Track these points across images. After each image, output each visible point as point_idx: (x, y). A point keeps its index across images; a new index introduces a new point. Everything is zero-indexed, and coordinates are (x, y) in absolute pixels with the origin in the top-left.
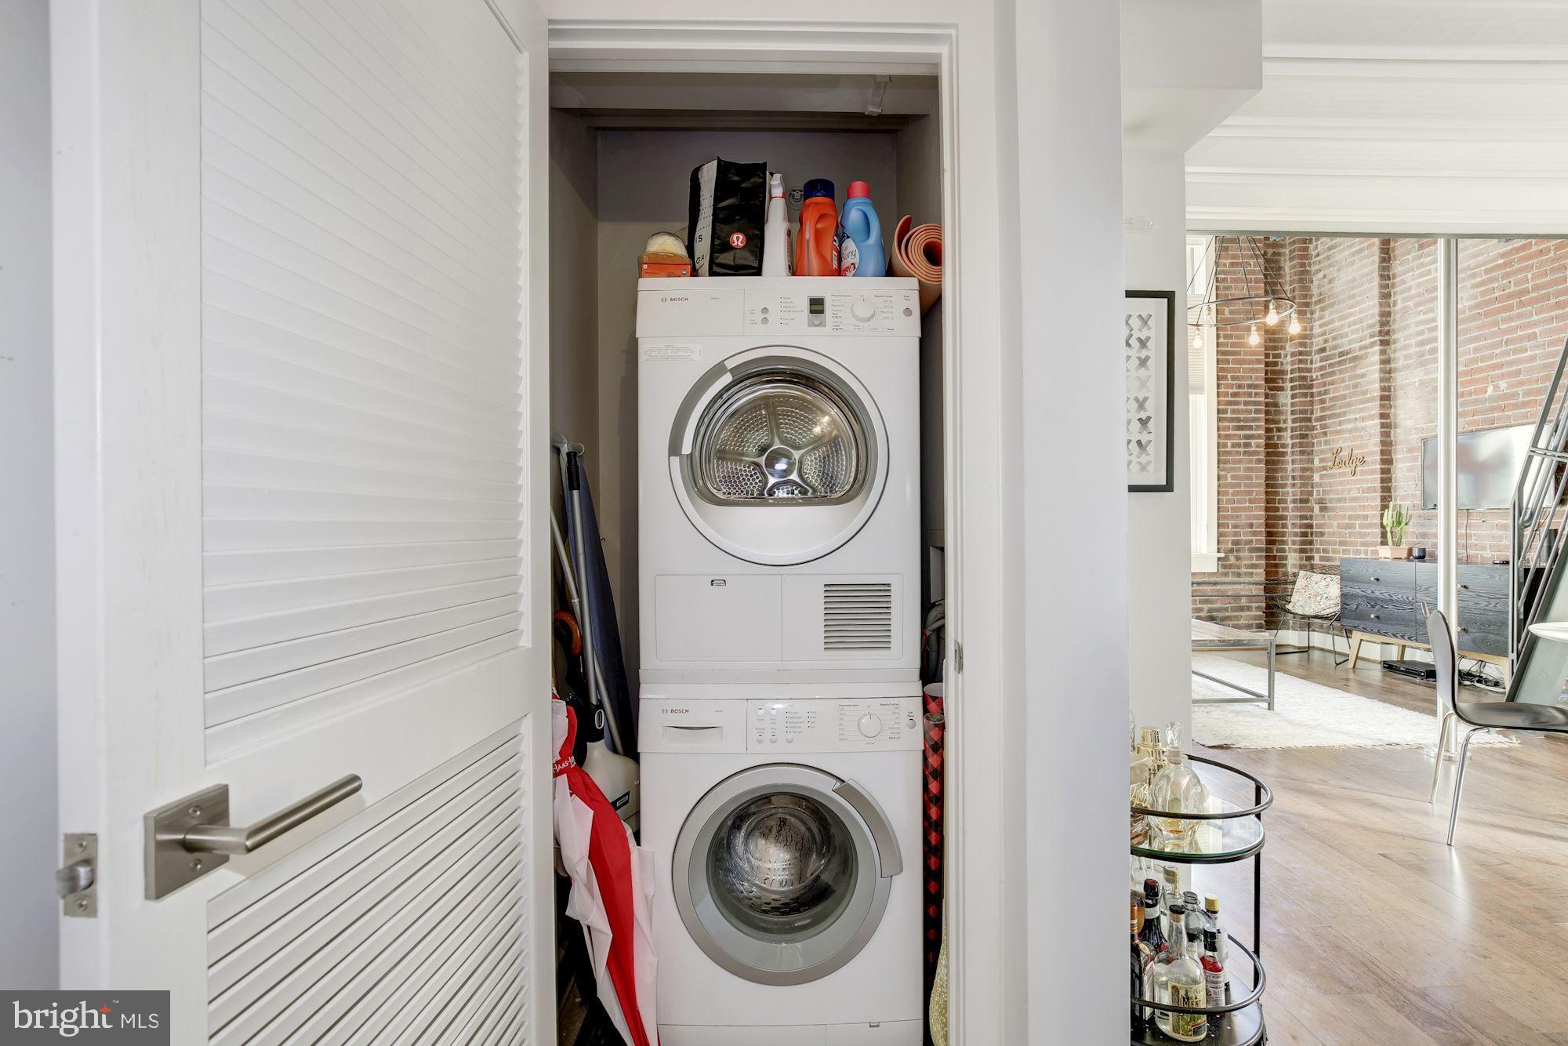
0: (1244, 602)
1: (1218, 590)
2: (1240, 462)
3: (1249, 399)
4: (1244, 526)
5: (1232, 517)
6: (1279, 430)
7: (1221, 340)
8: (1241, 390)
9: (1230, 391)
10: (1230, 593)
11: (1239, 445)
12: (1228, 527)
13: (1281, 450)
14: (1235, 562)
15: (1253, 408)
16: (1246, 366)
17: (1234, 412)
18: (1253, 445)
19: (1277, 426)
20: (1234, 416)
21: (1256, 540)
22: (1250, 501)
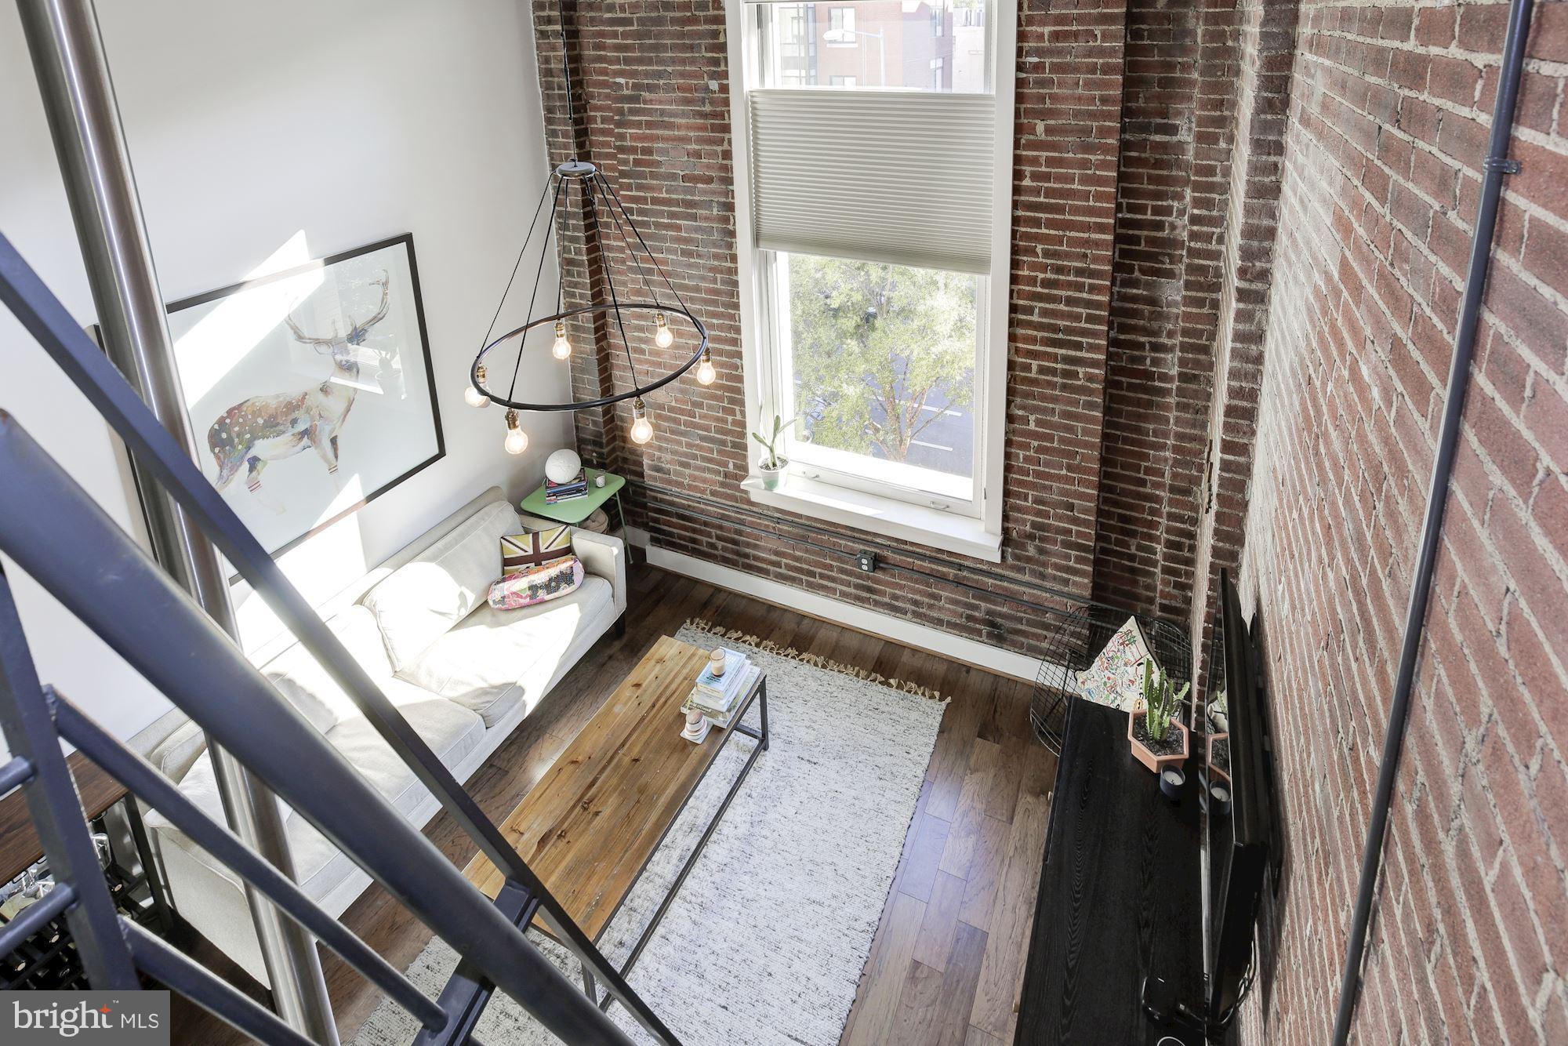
0: (1049, 618)
1: (1006, 589)
2: (1055, 399)
3: (1077, 295)
4: (1055, 505)
5: (1033, 486)
6: (1157, 348)
7: (1027, 182)
8: (1061, 277)
9: (1041, 276)
10: (1025, 598)
11: (1053, 372)
12: (1026, 500)
13: (1156, 383)
14: (1037, 556)
15: (1084, 311)
16: (1073, 234)
17: (1044, 313)
18: (1081, 376)
19: (1153, 340)
20: (1044, 320)
21: (1078, 532)
22: (1070, 468)
